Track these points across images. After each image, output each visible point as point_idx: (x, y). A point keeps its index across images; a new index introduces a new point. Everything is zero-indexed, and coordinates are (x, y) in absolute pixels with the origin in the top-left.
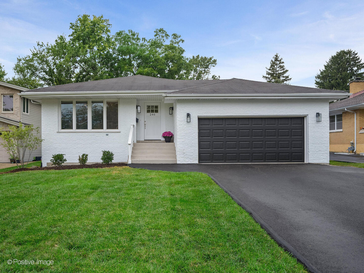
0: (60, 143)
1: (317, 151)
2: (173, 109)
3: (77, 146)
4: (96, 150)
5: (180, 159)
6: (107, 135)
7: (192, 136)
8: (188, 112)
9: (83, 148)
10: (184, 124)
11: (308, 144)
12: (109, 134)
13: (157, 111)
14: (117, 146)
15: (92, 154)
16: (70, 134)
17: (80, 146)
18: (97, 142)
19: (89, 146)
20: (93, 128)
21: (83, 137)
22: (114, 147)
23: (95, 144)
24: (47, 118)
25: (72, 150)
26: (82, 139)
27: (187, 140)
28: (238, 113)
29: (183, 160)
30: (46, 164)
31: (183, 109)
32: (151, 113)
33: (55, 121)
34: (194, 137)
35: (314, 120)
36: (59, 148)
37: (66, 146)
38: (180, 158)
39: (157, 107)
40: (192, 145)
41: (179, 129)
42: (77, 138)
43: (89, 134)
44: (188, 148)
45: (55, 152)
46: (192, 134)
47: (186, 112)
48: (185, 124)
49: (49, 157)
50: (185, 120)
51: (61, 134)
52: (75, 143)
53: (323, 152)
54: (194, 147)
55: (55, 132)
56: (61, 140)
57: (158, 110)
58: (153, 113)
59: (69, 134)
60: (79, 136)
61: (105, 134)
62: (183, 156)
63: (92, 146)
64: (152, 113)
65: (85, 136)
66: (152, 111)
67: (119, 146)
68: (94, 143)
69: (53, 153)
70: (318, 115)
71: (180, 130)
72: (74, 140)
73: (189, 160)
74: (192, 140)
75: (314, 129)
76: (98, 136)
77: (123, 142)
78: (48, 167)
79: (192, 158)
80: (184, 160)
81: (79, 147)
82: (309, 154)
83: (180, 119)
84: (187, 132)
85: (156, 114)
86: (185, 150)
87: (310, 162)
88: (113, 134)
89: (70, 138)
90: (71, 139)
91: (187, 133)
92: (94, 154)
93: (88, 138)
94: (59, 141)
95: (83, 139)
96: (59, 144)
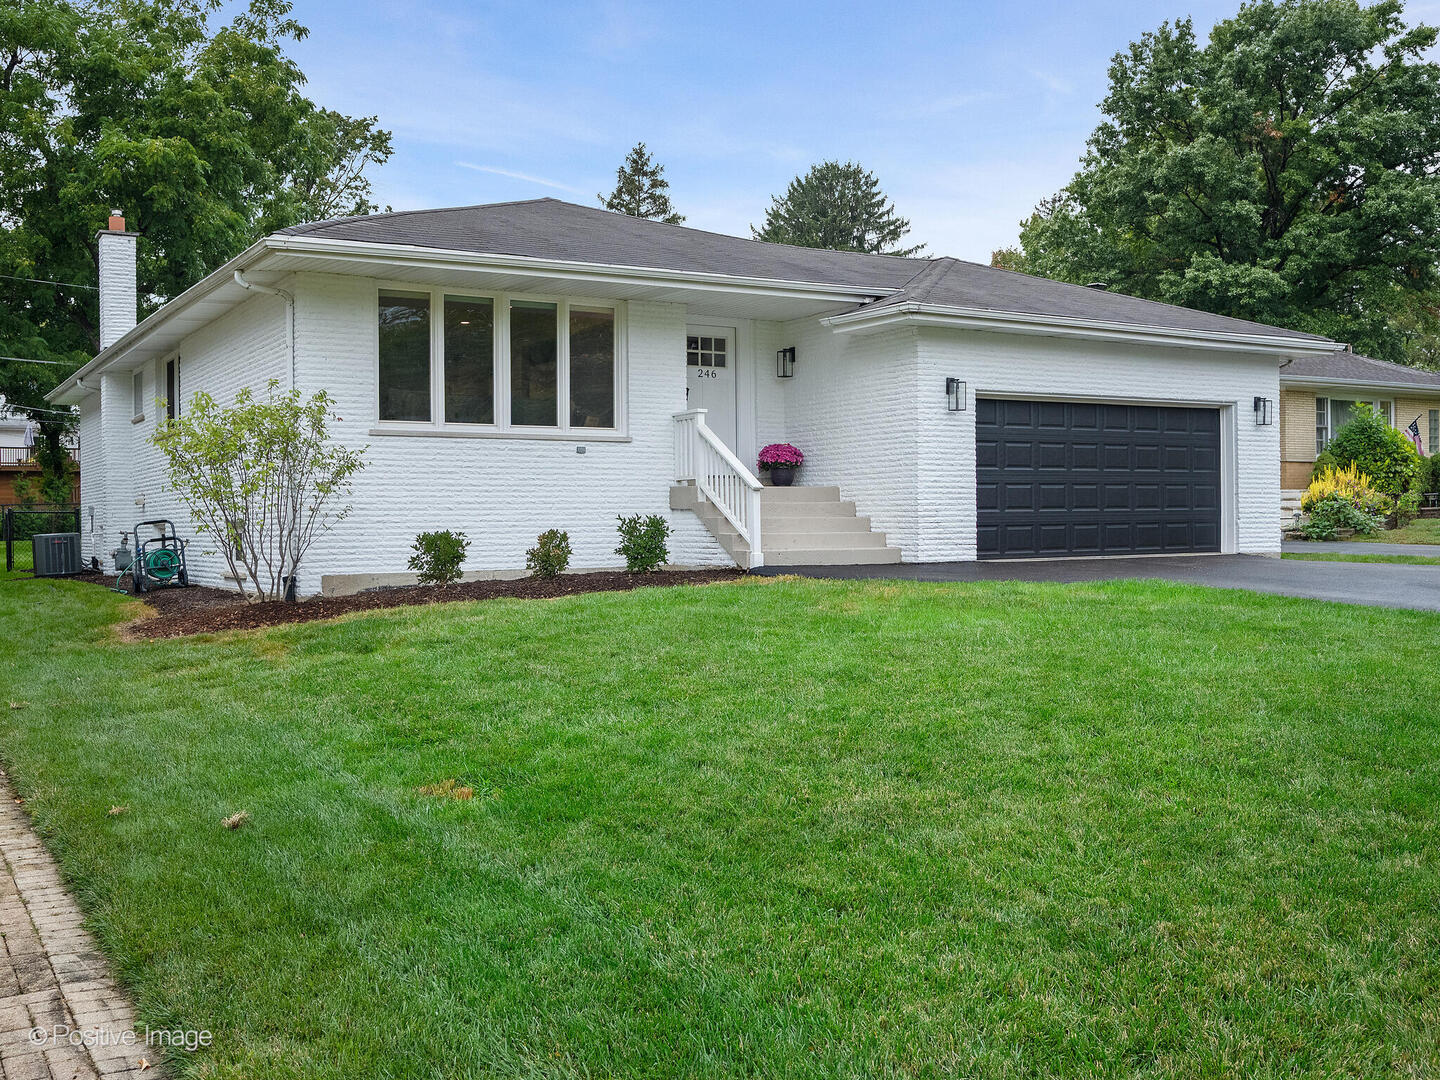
0: (382, 481)
1: (1256, 515)
2: (793, 359)
3: (459, 499)
4: (537, 516)
5: (926, 547)
6: (581, 451)
7: (962, 462)
8: (951, 375)
9: (485, 509)
10: (938, 417)
11: (1237, 494)
12: (588, 447)
13: (721, 362)
14: (616, 500)
15: (519, 532)
16: (426, 444)
17: (472, 500)
18: (542, 482)
19: (509, 500)
20: (517, 420)
21: (483, 458)
22: (607, 505)
23: (533, 488)
24: (324, 365)
25: (439, 518)
26: (481, 467)
27: (948, 476)
28: (1081, 386)
29: (936, 550)
30: (319, 583)
31: (934, 360)
32: (700, 367)
33: (361, 381)
34: (966, 465)
35: (1250, 418)
36: (380, 507)
37: (411, 499)
38: (927, 542)
39: (721, 344)
40: (959, 493)
41: (924, 433)
42: (459, 463)
43: (510, 446)
44: (949, 504)
45: (361, 526)
46: (962, 454)
47: (945, 375)
48: (942, 416)
49: (331, 547)
50: (940, 403)
51: (388, 444)
52: (447, 485)
53: (1268, 520)
54: (966, 501)
55: (360, 433)
56: (385, 469)
57: (724, 356)
58: (711, 369)
59: (422, 445)
60: (470, 452)
61: (574, 446)
62: (936, 536)
63: (520, 500)
64: (705, 369)
65: (492, 455)
66: (706, 362)
67: (627, 499)
68: (530, 485)
69: (351, 528)
70: (1258, 403)
71: (928, 439)
72: (443, 473)
73: (952, 549)
74: (961, 476)
75: (1250, 447)
76: (545, 453)
77: (641, 483)
78: (328, 595)
79: (960, 541)
80: (940, 547)
81: (466, 503)
82: (1240, 525)
83: (927, 399)
84: (948, 445)
85: (718, 370)
86: (940, 513)
87: (1242, 550)
88: (603, 447)
89: (431, 463)
90: (432, 466)
91: (947, 450)
92: (527, 532)
93: (503, 464)
94: (381, 475)
95: (485, 467)
96: (381, 488)
